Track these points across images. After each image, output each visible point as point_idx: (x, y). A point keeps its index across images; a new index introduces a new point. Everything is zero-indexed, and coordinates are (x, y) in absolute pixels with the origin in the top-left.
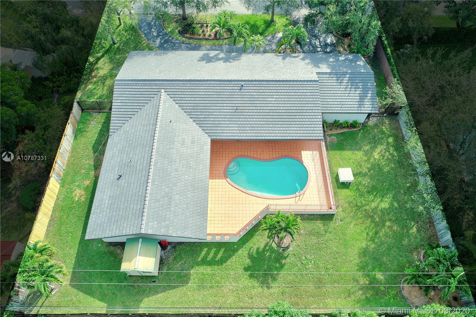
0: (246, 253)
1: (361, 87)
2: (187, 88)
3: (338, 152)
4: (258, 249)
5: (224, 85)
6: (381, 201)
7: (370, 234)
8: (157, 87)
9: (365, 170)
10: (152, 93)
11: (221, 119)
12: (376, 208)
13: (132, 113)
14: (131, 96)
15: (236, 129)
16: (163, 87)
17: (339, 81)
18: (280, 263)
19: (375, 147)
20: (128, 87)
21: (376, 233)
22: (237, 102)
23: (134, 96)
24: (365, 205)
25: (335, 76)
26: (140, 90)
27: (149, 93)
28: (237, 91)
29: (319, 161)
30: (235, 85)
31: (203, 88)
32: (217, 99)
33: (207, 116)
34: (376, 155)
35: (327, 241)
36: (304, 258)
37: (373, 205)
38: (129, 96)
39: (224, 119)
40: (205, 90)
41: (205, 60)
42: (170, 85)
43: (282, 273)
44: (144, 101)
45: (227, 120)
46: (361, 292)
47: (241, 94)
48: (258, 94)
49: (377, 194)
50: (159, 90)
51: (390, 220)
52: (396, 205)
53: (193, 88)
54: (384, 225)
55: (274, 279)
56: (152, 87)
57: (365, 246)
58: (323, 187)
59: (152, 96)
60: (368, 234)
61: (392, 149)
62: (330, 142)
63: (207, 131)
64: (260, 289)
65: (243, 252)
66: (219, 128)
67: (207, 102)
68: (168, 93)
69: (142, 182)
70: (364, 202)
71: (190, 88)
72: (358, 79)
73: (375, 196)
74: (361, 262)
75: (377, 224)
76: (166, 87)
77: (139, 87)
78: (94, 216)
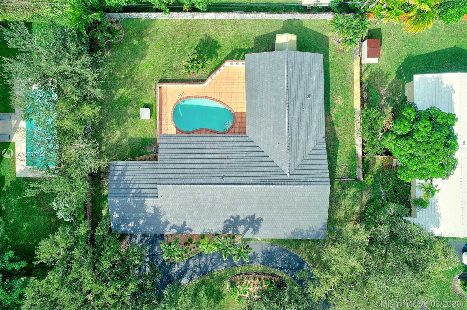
0: (219, 57)
1: (122, 185)
2: (268, 178)
3: (147, 136)
4: (211, 60)
5: (238, 180)
6: (123, 94)
7: (136, 69)
8: (293, 178)
9: (130, 120)
10: (297, 173)
11: (239, 150)
12: (128, 89)
13: (311, 156)
14: (314, 171)
15: (227, 143)
16: (289, 178)
17: (139, 190)
18: (197, 50)
19: (117, 141)
20: (318, 179)
21: (131, 70)
22: (226, 165)
23: (312, 171)
24: (135, 91)
25: (142, 195)
26: (307, 176)
27: (299, 173)
28: (226, 175)
29: (163, 128)
30: (228, 180)
31: (255, 178)
32: (243, 168)
33: (250, 153)
34: (118, 133)
35: (166, 64)
36: (182, 54)
37: (129, 91)
38: (316, 171)
39: (237, 150)
40: (253, 175)
41: (256, 220)
42: (283, 180)
43: (196, 44)
44: (302, 166)
45: (234, 150)
46: (149, 32)
47: (223, 173)
48: (209, 172)
49: (125, 100)
50: (292, 176)
51: (120, 80)
52: (114, 92)
53: (264, 178)
54: (126, 75)
55: (202, 41)
56: (297, 178)
57: (142, 61)
58: (163, 105)
59: (296, 171)
60: (138, 69)
61: (105, 140)
62: (152, 147)
63: (249, 140)
64: (211, 34)
65: (221, 57)
66: (240, 143)
67: (251, 165)
68: (284, 173)
69: (292, 89)
70: (136, 93)
71: (266, 178)
72: (122, 192)
73: (127, 98)
74: (146, 51)
75: (130, 76)
76: (286, 178)
77: (309, 179)
78: (320, 69)
